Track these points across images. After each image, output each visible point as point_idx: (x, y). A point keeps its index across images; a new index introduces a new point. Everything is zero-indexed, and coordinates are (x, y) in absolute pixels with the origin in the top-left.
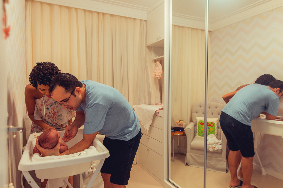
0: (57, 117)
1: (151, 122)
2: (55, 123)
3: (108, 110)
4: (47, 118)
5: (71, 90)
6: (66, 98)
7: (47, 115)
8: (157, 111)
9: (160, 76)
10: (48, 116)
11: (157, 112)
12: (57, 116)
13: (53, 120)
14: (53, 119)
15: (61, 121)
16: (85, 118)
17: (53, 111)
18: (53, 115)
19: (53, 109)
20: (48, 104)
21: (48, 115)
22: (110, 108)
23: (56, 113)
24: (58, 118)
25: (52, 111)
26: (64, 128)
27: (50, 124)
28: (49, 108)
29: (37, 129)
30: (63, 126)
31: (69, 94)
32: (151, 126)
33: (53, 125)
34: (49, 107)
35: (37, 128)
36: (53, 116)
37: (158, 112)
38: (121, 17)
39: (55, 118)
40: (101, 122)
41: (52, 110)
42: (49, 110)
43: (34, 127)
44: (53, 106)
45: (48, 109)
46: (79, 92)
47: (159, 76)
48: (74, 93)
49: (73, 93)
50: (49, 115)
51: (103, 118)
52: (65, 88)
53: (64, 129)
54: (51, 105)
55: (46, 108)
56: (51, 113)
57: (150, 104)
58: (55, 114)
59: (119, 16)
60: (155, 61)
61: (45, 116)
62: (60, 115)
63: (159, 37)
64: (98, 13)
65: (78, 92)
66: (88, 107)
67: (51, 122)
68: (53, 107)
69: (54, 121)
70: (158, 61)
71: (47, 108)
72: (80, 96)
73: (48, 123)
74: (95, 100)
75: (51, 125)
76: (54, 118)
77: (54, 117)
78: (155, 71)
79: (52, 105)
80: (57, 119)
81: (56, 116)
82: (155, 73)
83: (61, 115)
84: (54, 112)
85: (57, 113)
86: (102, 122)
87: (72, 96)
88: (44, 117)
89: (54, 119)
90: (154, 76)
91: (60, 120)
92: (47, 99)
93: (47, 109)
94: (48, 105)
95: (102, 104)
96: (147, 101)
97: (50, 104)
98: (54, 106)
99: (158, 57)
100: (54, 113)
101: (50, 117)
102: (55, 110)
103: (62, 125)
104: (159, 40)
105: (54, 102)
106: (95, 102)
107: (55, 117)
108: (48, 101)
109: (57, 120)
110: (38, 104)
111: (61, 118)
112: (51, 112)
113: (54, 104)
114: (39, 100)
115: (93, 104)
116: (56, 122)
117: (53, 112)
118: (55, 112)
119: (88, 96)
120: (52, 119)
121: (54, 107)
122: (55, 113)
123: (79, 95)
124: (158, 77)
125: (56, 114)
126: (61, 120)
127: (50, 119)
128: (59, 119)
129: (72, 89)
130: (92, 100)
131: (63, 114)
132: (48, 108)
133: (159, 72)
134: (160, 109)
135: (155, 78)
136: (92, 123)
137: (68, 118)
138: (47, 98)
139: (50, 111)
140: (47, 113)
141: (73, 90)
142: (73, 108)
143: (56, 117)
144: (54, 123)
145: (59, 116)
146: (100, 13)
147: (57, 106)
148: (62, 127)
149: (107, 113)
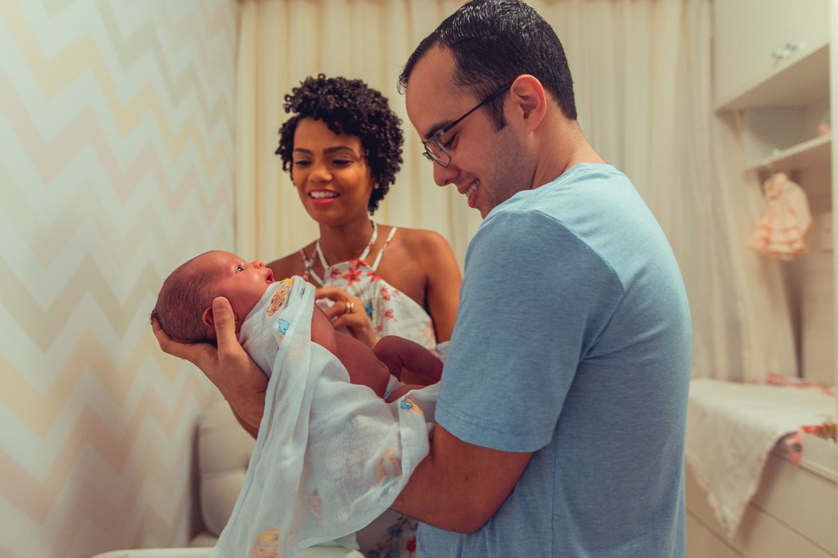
1: (751, 489)
8: (789, 435)
9: (798, 245)
11: (790, 442)
32: (755, 507)
37: (798, 447)
46: (533, 112)
47: (790, 243)
49: (492, 102)
57: (737, 377)
60: (764, 175)
63: (788, 47)
70: (777, 171)
78: (765, 221)
82: (763, 233)
90: (760, 245)
96: (722, 362)
99: (778, 154)
104: (784, 65)
124: (785, 249)
133: (790, 222)
134: (807, 429)
135: (765, 258)
141: (501, 83)
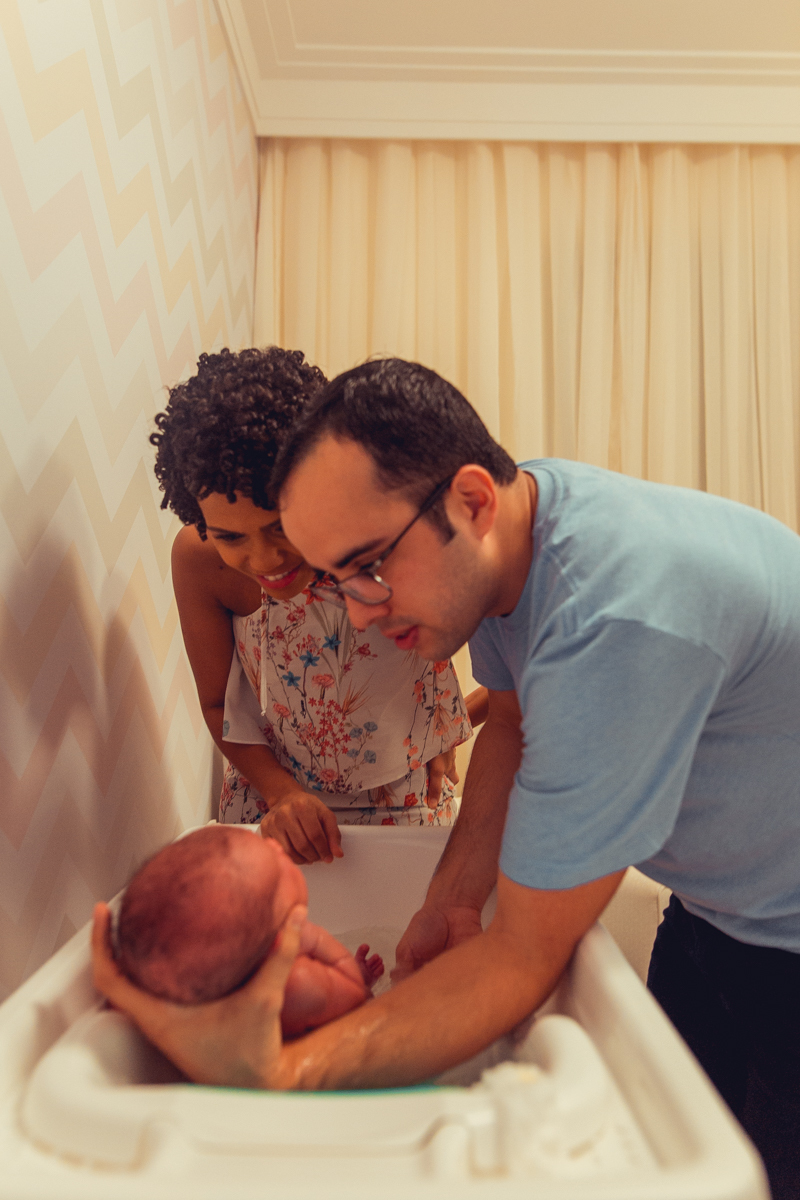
0: (347, 738)
2: (335, 779)
3: (721, 692)
4: (289, 738)
5: (422, 483)
6: (377, 536)
7: (291, 720)
10: (295, 724)
12: (348, 730)
13: (322, 753)
14: (323, 749)
15: (372, 765)
16: (523, 745)
17: (322, 697)
18: (323, 722)
19: (324, 683)
20: (292, 647)
21: (295, 720)
22: (739, 680)
23: (340, 711)
24: (351, 745)
25: (317, 698)
26: (398, 809)
27: (305, 778)
28: (298, 678)
29: (245, 800)
30: (393, 799)
31: (400, 512)
33: (324, 786)
34: (296, 666)
35: (245, 794)
36: (324, 732)
38: (755, 150)
39: (332, 742)
40: (651, 789)
41: (314, 692)
42: (297, 686)
43: (235, 784)
44: (320, 662)
45: (292, 680)
46: (483, 512)
48: (443, 508)
50: (301, 720)
51: (669, 758)
52: (376, 457)
53: (394, 814)
54: (310, 660)
55: (285, 677)
56: (309, 706)
58: (336, 721)
59: (742, 146)
61: (281, 725)
62: (361, 726)
64: (616, 149)
65: (477, 506)
66: (549, 647)
67: (313, 768)
68: (320, 668)
69: (330, 764)
71: (285, 673)
72: (488, 547)
73: (296, 770)
74: (608, 588)
75: (312, 784)
76: (327, 743)
77: (329, 737)
79: (317, 659)
80: (345, 750)
81: (341, 731)
83: (371, 727)
84: (326, 701)
85: (345, 712)
86: (660, 793)
87: (423, 530)
88: (276, 729)
89: (329, 750)
91: (360, 758)
92: (289, 617)
93: (286, 682)
94: (293, 656)
95: (666, 628)
97: (304, 653)
98: (331, 664)
100: (323, 709)
101: (306, 734)
102: (330, 694)
103: (383, 793)
105: (323, 641)
106: (612, 609)
107: (334, 735)
108: (294, 633)
109: (346, 761)
110: (242, 648)
111: (370, 746)
112: (312, 701)
113: (328, 652)
114: (244, 619)
115: (589, 622)
116: (342, 773)
117: (321, 703)
118: (331, 702)
119: (548, 559)
120: (317, 750)
121: (330, 673)
122: (333, 709)
123: (480, 537)
125: (340, 716)
126: (371, 758)
127: (305, 744)
128: (357, 753)
129: (429, 475)
130: (582, 588)
131: (381, 724)
132: (295, 675)
136: (576, 792)
137: (414, 750)
138: (287, 612)
139: (304, 695)
140: (286, 705)
141: (437, 479)
142: (424, 634)
143: (340, 736)
144: (329, 773)
145: (360, 731)
146: (630, 145)
147: (347, 668)
148: (382, 804)
149: (711, 717)
